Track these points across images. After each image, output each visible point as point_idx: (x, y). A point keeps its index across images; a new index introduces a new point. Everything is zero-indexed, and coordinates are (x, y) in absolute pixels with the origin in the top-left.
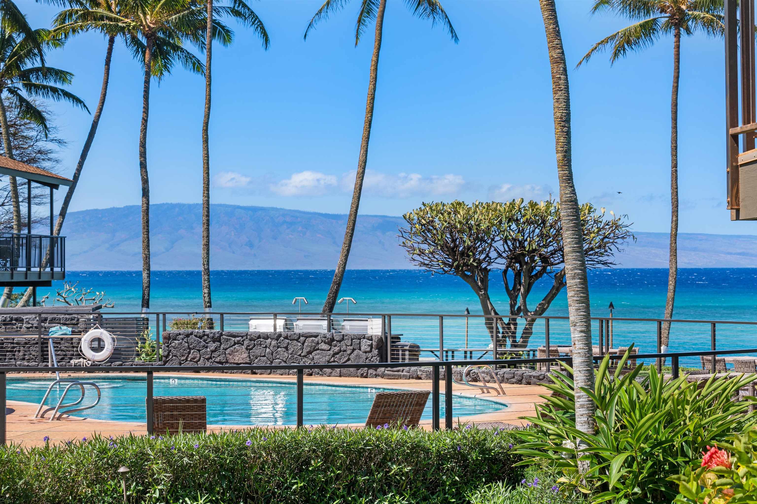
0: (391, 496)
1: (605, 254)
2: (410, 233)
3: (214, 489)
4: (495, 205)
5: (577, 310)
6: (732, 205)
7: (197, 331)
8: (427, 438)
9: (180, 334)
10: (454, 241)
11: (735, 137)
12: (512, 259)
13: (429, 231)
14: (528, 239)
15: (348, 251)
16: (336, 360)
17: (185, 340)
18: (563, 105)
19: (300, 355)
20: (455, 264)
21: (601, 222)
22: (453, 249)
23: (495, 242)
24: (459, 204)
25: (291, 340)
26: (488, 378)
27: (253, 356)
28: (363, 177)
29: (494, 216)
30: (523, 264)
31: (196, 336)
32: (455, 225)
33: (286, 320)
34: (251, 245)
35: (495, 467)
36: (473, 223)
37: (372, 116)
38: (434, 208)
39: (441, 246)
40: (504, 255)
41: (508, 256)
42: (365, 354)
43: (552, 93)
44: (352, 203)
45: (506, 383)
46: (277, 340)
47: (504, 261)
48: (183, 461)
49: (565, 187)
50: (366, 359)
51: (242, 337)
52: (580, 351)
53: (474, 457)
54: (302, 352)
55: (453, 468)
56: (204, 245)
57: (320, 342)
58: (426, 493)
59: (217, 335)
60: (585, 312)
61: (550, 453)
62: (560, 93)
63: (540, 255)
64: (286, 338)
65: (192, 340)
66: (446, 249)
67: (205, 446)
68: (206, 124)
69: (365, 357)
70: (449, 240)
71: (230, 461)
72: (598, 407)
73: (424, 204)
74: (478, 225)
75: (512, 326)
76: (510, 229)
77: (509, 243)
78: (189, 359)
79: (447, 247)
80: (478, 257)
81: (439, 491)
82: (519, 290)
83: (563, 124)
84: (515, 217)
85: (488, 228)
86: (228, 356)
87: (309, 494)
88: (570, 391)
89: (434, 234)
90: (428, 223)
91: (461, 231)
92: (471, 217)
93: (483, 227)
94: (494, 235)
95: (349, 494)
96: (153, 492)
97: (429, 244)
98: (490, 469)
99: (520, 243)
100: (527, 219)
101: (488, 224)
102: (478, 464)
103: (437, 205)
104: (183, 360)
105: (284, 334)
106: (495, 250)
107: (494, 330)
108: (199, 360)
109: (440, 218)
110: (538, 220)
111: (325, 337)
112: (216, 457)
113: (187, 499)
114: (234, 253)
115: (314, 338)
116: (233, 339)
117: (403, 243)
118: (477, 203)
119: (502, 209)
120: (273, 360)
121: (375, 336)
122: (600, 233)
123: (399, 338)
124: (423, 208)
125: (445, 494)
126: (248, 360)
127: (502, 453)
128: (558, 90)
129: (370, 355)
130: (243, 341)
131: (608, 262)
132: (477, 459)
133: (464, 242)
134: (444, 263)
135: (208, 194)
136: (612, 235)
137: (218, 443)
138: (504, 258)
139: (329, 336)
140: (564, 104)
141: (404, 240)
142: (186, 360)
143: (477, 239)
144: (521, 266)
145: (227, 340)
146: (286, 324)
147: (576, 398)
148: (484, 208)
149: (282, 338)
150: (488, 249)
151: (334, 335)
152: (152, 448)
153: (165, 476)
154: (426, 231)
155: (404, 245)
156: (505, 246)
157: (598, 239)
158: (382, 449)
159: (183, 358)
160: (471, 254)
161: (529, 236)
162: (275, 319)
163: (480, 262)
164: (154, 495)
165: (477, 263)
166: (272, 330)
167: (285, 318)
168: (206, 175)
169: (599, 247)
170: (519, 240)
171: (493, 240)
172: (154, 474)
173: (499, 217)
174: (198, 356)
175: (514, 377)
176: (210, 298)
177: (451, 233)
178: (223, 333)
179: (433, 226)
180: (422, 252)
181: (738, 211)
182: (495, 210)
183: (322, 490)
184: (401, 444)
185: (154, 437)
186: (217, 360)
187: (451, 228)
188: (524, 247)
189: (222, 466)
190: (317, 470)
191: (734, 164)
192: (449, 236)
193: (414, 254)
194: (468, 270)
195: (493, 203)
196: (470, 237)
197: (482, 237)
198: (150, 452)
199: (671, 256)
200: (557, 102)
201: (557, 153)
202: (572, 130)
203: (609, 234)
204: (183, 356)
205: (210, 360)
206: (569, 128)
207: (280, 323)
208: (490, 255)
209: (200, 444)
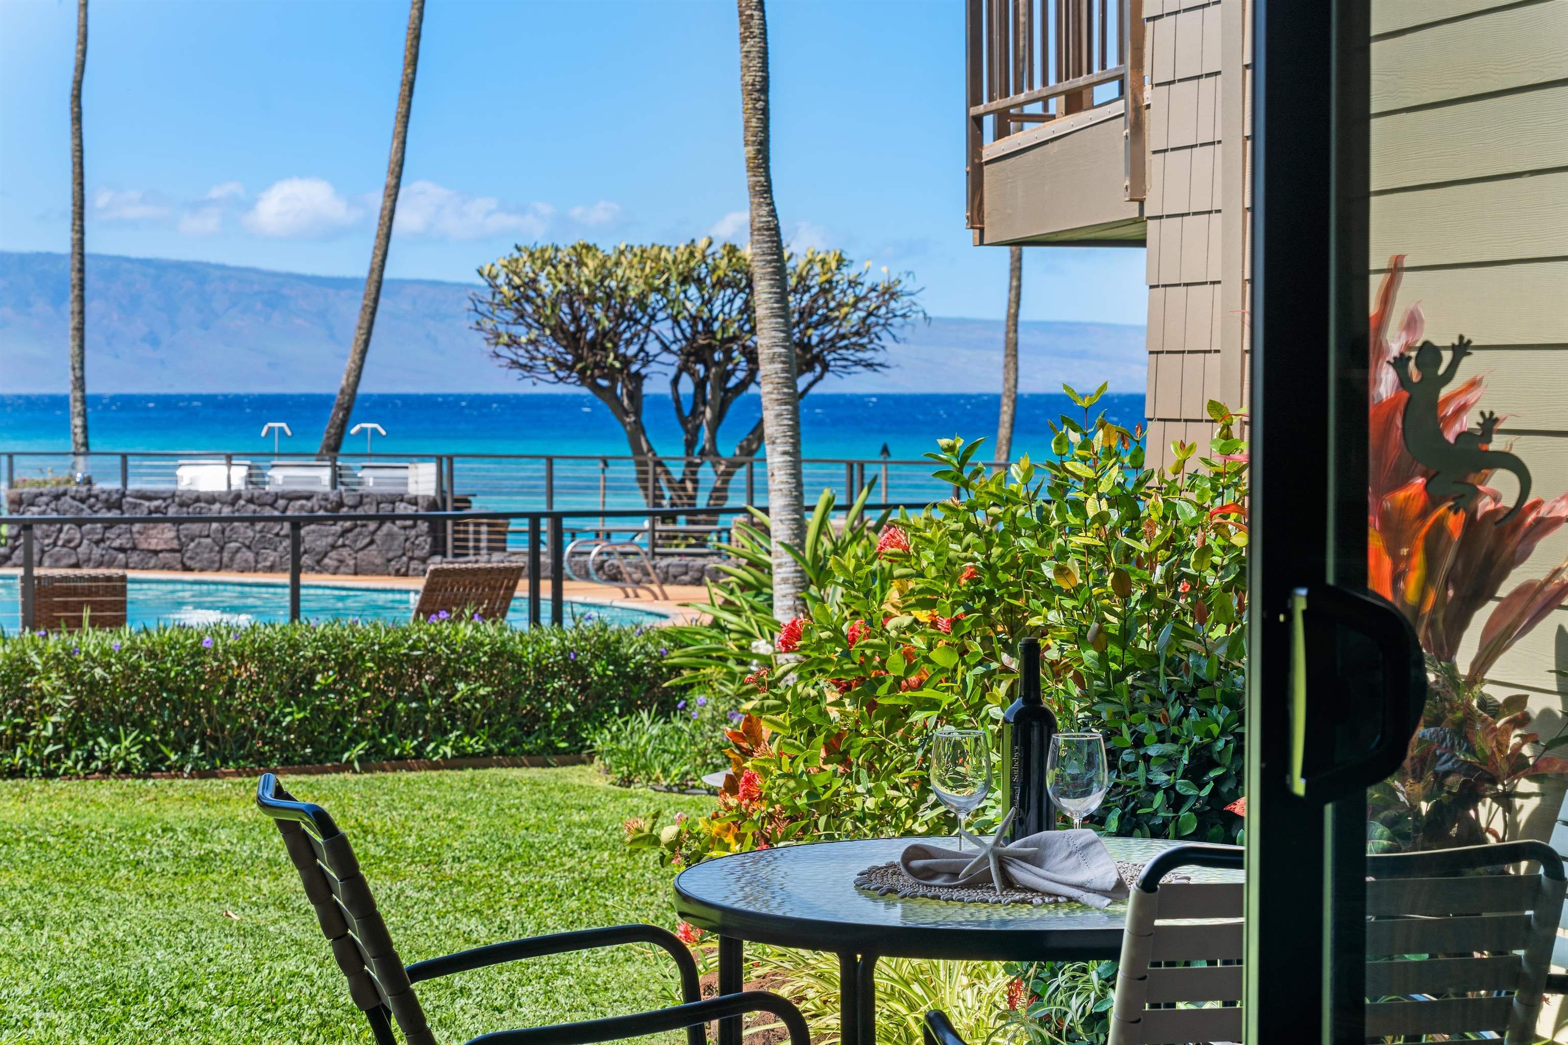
0: (457, 737)
1: (869, 346)
2: (491, 304)
3: (148, 723)
4: (656, 249)
5: (778, 415)
6: (973, 223)
7: (74, 488)
8: (517, 639)
9: (41, 494)
10: (576, 319)
11: (977, 121)
12: (689, 354)
13: (529, 300)
14: (721, 317)
15: (367, 342)
16: (347, 542)
17: (53, 505)
18: (756, 63)
19: (277, 535)
20: (579, 366)
21: (862, 284)
22: (574, 334)
23: (657, 322)
24: (588, 248)
25: (260, 505)
26: (637, 576)
27: (186, 536)
28: (396, 194)
29: (654, 271)
30: (710, 364)
31: (73, 498)
32: (578, 287)
33: (250, 467)
34: (154, 341)
35: (636, 689)
36: (613, 284)
37: (414, 72)
38: (537, 255)
39: (550, 328)
40: (674, 347)
41: (681, 350)
42: (402, 532)
43: (738, 41)
44: (375, 248)
45: (672, 583)
46: (233, 504)
47: (672, 359)
48: (93, 675)
49: (760, 205)
50: (406, 540)
51: (165, 499)
52: (782, 486)
53: (600, 669)
54: (282, 529)
55: (562, 690)
56: (75, 329)
57: (316, 508)
58: (517, 733)
59: (115, 496)
60: (790, 419)
61: (731, 663)
62: (751, 42)
63: (744, 346)
64: (250, 501)
65: (66, 507)
66: (560, 335)
67: (133, 649)
68: (78, 85)
69: (402, 538)
70: (567, 319)
71: (177, 675)
72: (811, 582)
73: (518, 248)
74: (624, 289)
75: (689, 485)
76: (686, 298)
77: (684, 324)
78: (60, 543)
79: (562, 331)
80: (622, 350)
81: (540, 729)
82: (703, 413)
83: (756, 95)
84: (695, 274)
85: (643, 296)
86: (137, 536)
87: (313, 732)
88: (766, 558)
89: (538, 307)
90: (525, 284)
91: (590, 301)
92: (610, 274)
93: (633, 293)
94: (654, 309)
95: (383, 734)
96: (41, 727)
97: (529, 326)
98: (628, 691)
99: (705, 323)
100: (719, 277)
101: (642, 287)
102: (607, 684)
103: (543, 251)
104: (48, 545)
105: (246, 495)
106: (658, 338)
107: (650, 485)
108: (79, 545)
109: (549, 274)
110: (741, 280)
111: (326, 500)
112: (152, 666)
113: (101, 740)
114: (117, 357)
115: (304, 502)
116: (147, 503)
117: (478, 323)
118: (622, 247)
119: (670, 258)
120: (225, 543)
121: (424, 497)
122: (860, 305)
123: (469, 502)
124: (516, 254)
125: (549, 734)
126: (175, 544)
127: (648, 664)
128: (748, 37)
129: (413, 533)
130: (166, 507)
131: (876, 361)
132: (605, 675)
133: (597, 322)
134: (555, 361)
135: (82, 227)
136: (883, 310)
137: (154, 644)
138: (674, 353)
139: (333, 497)
140: (758, 60)
141: (479, 317)
142: (55, 544)
143: (621, 316)
144: (707, 369)
145: (135, 506)
146: (250, 475)
147: (774, 568)
148: (635, 255)
149: (242, 502)
150: (643, 335)
151: (344, 494)
152: (40, 654)
153: (63, 700)
154: (522, 301)
155: (479, 327)
156: (677, 331)
157: (856, 317)
158: (440, 656)
159: (47, 541)
160: (609, 345)
161: (722, 311)
162: (229, 465)
163: (626, 362)
164: (44, 733)
165: (621, 362)
166: (224, 488)
167: (248, 462)
168: (77, 188)
169: (857, 333)
170: (701, 319)
171: (652, 318)
172: (43, 697)
173: (663, 273)
174: (78, 536)
175: (686, 573)
176: (86, 437)
177: (571, 304)
178: (128, 492)
179: (535, 290)
180: (513, 342)
181: (982, 230)
182: (657, 258)
183: (337, 724)
184: (473, 646)
185: (43, 632)
186: (116, 544)
187: (571, 295)
188: (713, 333)
189: (161, 682)
190: (325, 691)
191: (977, 161)
192: (567, 310)
193: (497, 344)
194: (603, 377)
195: (653, 245)
196: (607, 311)
197: (630, 312)
198: (35, 659)
199: (1006, 356)
200: (747, 56)
201: (746, 145)
202: (771, 107)
203: (878, 308)
204: (48, 536)
205: (102, 545)
206: (766, 102)
207: (239, 474)
208: (647, 348)
209: (123, 644)
